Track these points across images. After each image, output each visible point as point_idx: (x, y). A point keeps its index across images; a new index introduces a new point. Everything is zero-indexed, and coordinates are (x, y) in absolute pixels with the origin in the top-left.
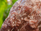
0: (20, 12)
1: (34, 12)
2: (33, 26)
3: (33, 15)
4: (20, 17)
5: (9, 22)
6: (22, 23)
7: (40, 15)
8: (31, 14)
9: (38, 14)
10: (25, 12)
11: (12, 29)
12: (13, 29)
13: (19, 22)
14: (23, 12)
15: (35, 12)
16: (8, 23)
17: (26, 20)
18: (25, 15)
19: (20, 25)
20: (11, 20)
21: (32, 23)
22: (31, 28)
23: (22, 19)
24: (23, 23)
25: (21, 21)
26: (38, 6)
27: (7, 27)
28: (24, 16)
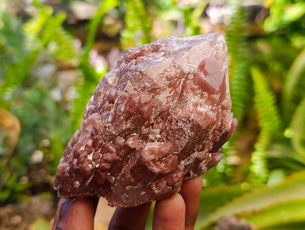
0: (110, 119)
1: (161, 113)
2: (158, 167)
3: (161, 125)
4: (111, 135)
5: (77, 155)
6: (120, 156)
7: (180, 124)
8: (153, 121)
9: (174, 122)
10: (127, 119)
11: (87, 178)
12: (91, 178)
13: (111, 152)
14: (122, 118)
15: (164, 115)
16: (71, 159)
17: (133, 147)
18: (128, 129)
19: (114, 163)
20: (83, 148)
21: (152, 157)
22: (152, 173)
23: (121, 141)
24: (126, 155)
25: (117, 149)
26: (176, 92)
27: (70, 172)
28: (124, 131)
